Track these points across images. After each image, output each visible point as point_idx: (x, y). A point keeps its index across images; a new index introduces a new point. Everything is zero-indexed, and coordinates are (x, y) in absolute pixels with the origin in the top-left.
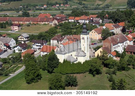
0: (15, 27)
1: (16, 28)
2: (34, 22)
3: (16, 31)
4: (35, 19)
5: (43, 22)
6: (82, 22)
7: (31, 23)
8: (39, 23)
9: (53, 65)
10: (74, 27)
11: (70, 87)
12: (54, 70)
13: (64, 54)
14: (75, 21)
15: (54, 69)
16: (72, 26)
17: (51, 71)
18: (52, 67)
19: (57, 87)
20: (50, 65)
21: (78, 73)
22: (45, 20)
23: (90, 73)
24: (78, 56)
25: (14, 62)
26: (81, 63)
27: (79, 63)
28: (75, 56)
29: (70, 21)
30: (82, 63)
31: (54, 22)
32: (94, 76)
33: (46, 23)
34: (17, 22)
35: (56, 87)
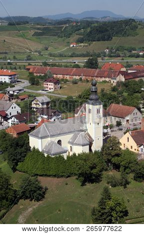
0: (49, 84)
1: (51, 86)
2: (87, 77)
3: (50, 91)
4: (91, 72)
5: (101, 77)
7: (83, 78)
8: (95, 79)
13: (42, 138)
15: (19, 163)
21: (55, 176)
22: (106, 74)
24: (73, 144)
28: (69, 142)
31: (118, 79)
33: (107, 79)
34: (61, 76)
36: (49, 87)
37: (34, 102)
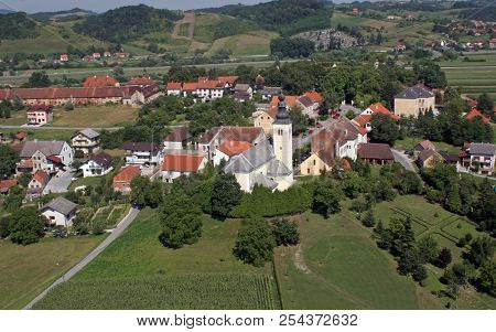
0: (37, 113)
1: (41, 116)
2: (79, 100)
3: (41, 123)
5: (103, 97)
6: (203, 95)
8: (95, 100)
9: (229, 199)
12: (231, 210)
13: (249, 171)
14: (185, 92)
15: (233, 208)
18: (227, 204)
20: (223, 200)
22: (110, 92)
23: (314, 212)
24: (274, 175)
25: (96, 200)
28: (268, 174)
31: (134, 97)
32: (326, 217)
33: (114, 100)
36: (38, 117)
37: (77, 138)
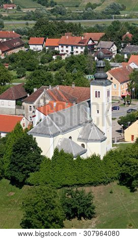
6: (65, 52)
9: (26, 164)
10: (47, 65)
11: (75, 220)
12: (28, 176)
13: (54, 135)
14: (47, 48)
15: (31, 174)
16: (42, 62)
17: (21, 180)
18: (24, 170)
19: (46, 222)
20: (20, 164)
21: (91, 184)
23: (120, 184)
24: (87, 140)
26: (98, 158)
27: (95, 158)
28: (79, 139)
29: (32, 47)
30: (102, 158)
32: (133, 190)
35: (43, 222)
